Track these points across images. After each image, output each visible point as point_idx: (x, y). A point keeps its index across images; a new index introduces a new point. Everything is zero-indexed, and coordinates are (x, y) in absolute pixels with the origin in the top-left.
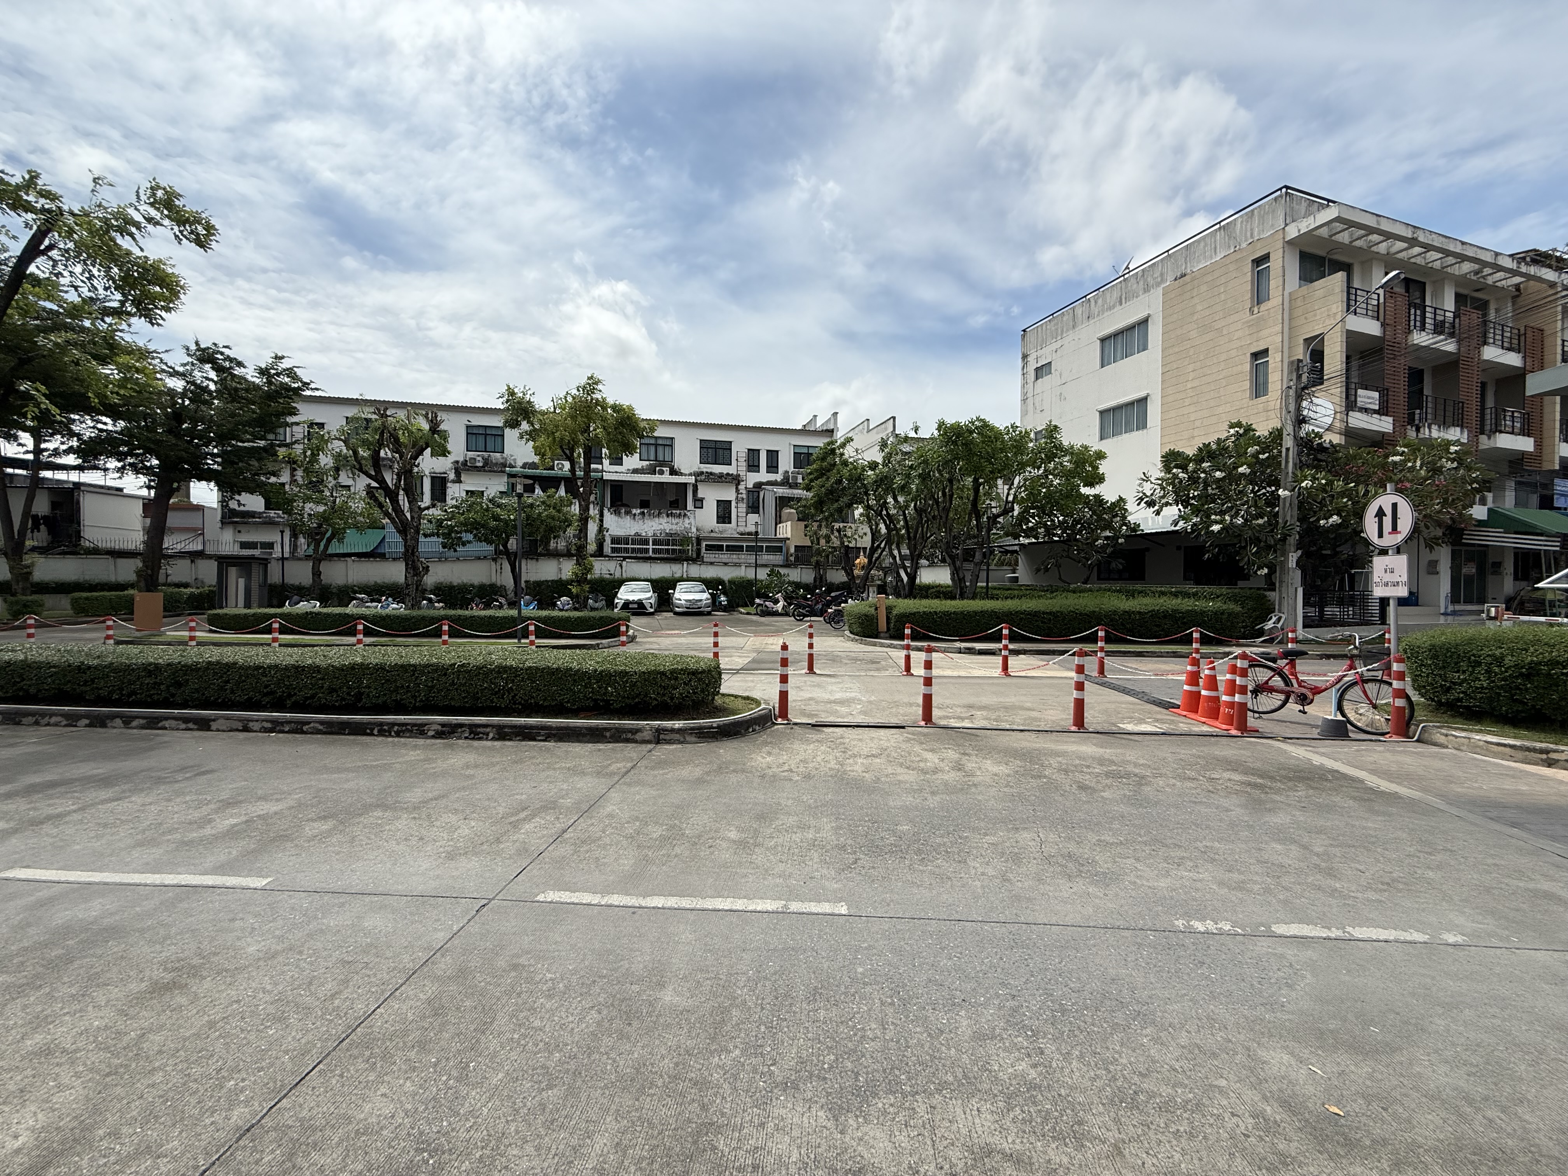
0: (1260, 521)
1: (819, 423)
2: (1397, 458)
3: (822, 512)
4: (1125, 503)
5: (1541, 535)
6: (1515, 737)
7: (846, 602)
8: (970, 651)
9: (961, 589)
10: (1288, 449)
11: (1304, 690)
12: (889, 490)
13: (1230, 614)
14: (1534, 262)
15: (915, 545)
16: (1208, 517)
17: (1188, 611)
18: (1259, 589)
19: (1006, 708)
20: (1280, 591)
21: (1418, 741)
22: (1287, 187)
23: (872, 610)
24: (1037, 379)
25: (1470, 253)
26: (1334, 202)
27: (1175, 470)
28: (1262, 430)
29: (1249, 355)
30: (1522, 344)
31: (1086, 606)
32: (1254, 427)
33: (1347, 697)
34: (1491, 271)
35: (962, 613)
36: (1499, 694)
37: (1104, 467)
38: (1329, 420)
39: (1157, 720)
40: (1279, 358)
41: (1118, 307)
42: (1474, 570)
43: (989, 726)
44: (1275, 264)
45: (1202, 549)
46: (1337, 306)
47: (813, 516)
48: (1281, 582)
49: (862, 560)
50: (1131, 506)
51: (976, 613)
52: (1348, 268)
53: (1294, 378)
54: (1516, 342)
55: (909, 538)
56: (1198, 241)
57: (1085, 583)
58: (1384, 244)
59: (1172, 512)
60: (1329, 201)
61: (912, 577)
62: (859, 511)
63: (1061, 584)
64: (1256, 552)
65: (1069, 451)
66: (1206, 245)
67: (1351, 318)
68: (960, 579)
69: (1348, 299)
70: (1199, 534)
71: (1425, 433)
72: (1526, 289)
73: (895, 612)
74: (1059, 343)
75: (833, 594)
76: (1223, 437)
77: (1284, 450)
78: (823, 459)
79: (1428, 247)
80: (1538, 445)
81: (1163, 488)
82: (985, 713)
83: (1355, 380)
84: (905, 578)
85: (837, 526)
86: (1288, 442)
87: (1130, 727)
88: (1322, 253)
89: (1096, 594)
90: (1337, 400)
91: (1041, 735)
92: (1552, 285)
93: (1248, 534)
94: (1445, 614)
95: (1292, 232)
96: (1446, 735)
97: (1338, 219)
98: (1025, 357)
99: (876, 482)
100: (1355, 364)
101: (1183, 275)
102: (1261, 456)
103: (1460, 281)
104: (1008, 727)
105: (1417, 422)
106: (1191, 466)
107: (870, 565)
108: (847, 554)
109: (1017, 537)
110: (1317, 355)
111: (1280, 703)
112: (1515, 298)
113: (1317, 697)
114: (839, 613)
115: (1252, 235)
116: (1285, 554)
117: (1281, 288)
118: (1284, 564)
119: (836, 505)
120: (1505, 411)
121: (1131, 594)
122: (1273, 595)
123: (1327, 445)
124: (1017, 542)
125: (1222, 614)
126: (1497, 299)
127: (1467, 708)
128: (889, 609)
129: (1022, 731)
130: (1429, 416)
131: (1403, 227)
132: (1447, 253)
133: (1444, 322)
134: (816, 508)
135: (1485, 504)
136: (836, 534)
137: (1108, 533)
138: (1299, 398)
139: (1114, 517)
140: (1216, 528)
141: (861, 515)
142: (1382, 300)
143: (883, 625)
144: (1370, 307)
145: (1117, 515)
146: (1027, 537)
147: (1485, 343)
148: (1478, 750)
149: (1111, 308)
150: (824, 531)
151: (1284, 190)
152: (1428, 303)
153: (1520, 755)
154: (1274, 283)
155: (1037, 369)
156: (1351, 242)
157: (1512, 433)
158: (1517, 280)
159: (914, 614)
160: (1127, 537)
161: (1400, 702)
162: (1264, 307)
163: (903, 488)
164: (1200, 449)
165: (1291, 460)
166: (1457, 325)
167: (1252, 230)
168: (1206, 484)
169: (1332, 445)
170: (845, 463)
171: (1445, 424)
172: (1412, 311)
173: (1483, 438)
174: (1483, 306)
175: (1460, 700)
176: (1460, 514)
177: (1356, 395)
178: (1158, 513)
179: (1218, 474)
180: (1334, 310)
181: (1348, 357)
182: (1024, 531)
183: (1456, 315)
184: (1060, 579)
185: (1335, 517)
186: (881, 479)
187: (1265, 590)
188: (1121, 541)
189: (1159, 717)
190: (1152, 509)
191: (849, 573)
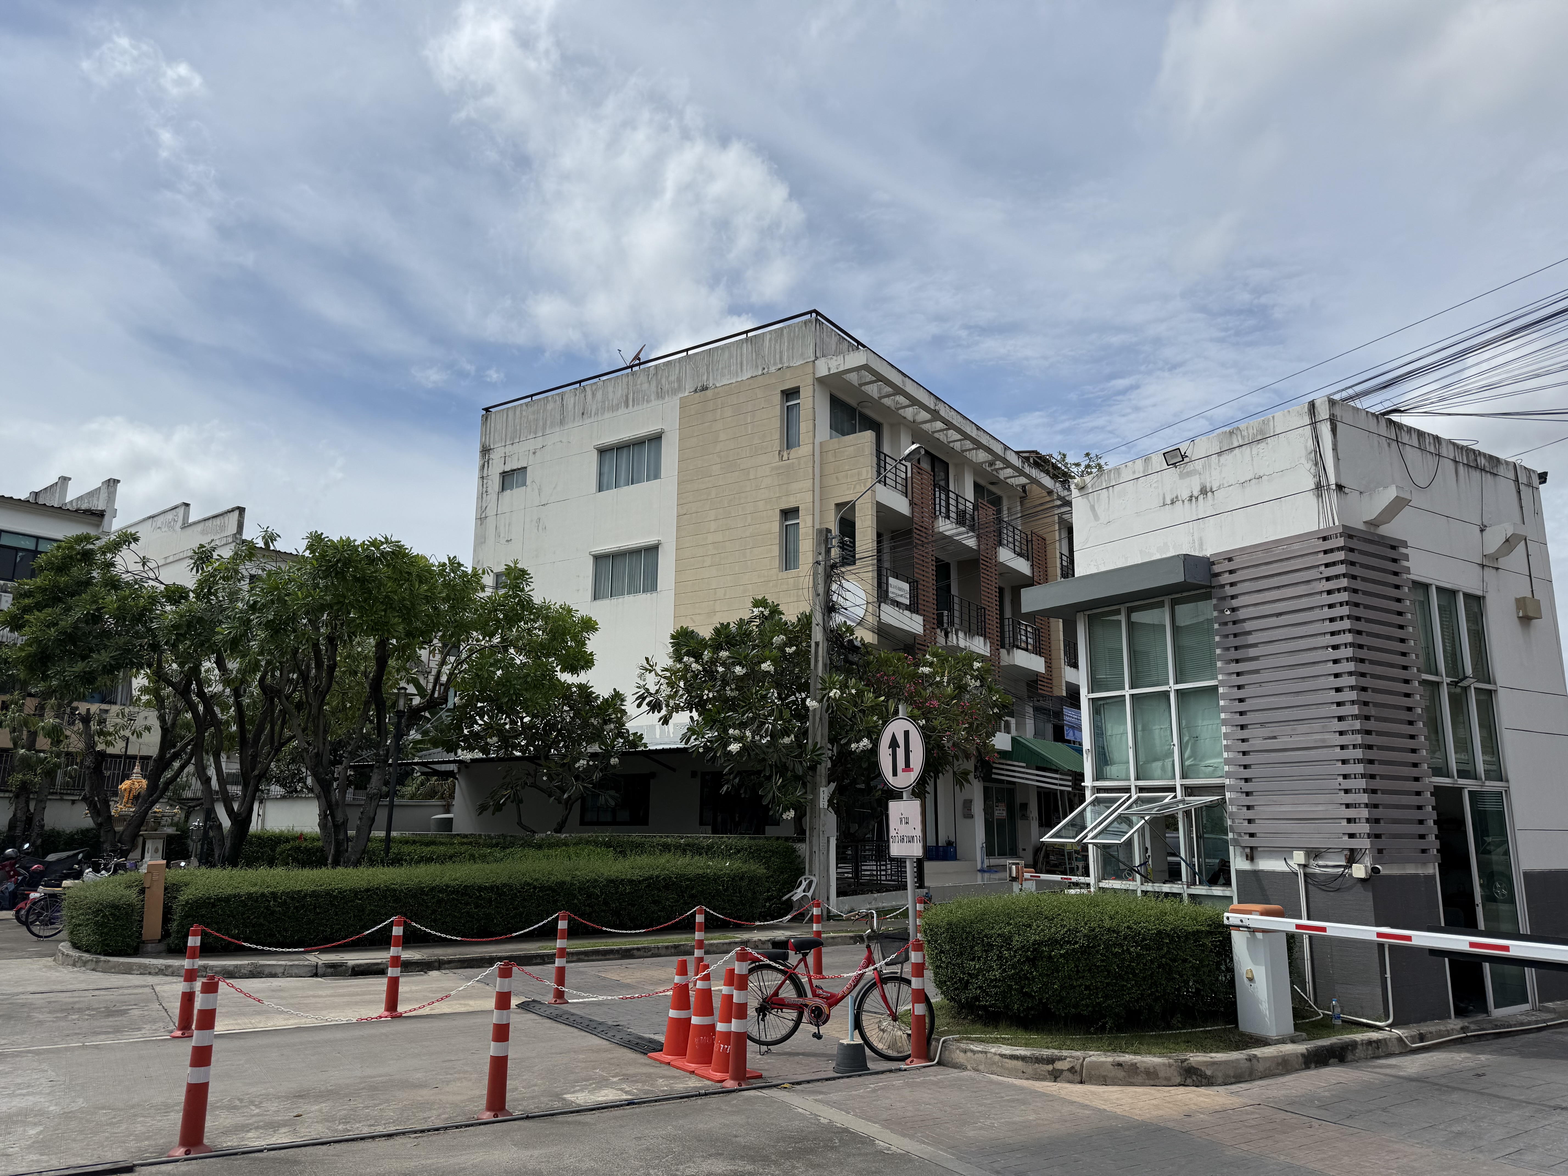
0: (787, 740)
1: (73, 494)
2: (926, 670)
3: (45, 678)
4: (623, 700)
5: (1056, 771)
6: (1026, 1045)
7: (78, 875)
8: (336, 971)
9: (338, 844)
10: (817, 644)
11: (818, 1001)
12: (207, 646)
13: (751, 880)
14: (1036, 465)
15: (255, 757)
16: (725, 731)
17: (699, 877)
18: (787, 839)
19: (373, 1088)
20: (810, 842)
21: (939, 1063)
22: (818, 313)
23: (132, 895)
24: (503, 490)
25: (984, 440)
26: (864, 346)
27: (686, 659)
28: (791, 615)
29: (778, 512)
30: (1030, 553)
31: (550, 873)
32: (781, 608)
33: (866, 1007)
34: (1002, 466)
35: (328, 893)
36: (1010, 986)
37: (594, 643)
38: (861, 612)
39: (626, 1078)
40: (810, 523)
41: (622, 410)
42: (1005, 814)
43: (327, 1135)
44: (806, 400)
45: (717, 778)
46: (868, 472)
47: (24, 684)
48: (812, 829)
49: (137, 782)
50: (630, 706)
51: (356, 893)
52: (876, 427)
53: (823, 551)
54: (1025, 547)
55: (243, 743)
56: (722, 348)
57: (558, 830)
58: (911, 409)
59: (683, 719)
60: (859, 343)
61: (242, 821)
62: (140, 681)
63: (521, 833)
64: (783, 786)
65: (542, 612)
66: (731, 357)
67: (879, 487)
68: (336, 826)
69: (879, 465)
70: (715, 755)
71: (953, 640)
72: (1030, 492)
73: (183, 898)
74: (539, 442)
75: (51, 857)
76: (746, 618)
77: (813, 645)
78: (62, 568)
79: (949, 425)
80: (1049, 665)
81: (671, 684)
82: (325, 1106)
83: (887, 565)
84: (226, 822)
85: (83, 707)
86: (818, 635)
87: (582, 1098)
88: (853, 402)
89: (572, 849)
90: (869, 588)
91: (424, 1139)
92: (1050, 492)
93: (773, 758)
94: (982, 871)
95: (823, 368)
96: (965, 1051)
97: (866, 367)
98: (485, 451)
99: (175, 627)
100: (886, 545)
101: (704, 388)
102: (787, 649)
103: (977, 469)
104: (366, 1131)
105: (945, 625)
106: (707, 655)
107: (154, 792)
108: (97, 770)
109: (451, 748)
110: (847, 526)
111: (791, 1024)
112: (1023, 499)
113: (835, 1011)
114: (53, 900)
115: (781, 359)
116: (815, 791)
117: (811, 434)
118: (814, 802)
119: (80, 666)
120: (1020, 623)
121: (621, 849)
122: (802, 848)
123: (857, 643)
124: (452, 757)
125: (742, 879)
126: (1009, 497)
127: (985, 1008)
128: (171, 890)
129: (390, 1136)
130: (957, 620)
131: (926, 394)
132: (966, 436)
133: (965, 512)
134: (31, 669)
135: (1009, 733)
136: (79, 725)
137: (595, 748)
138: (829, 579)
139: (606, 722)
140: (734, 747)
141: (144, 690)
142: (909, 475)
143: (153, 925)
144: (899, 480)
145: (610, 721)
146: (471, 749)
147: (1000, 544)
148: (994, 1068)
149: (614, 408)
150: (50, 720)
151: (814, 315)
152: (951, 488)
153: (1030, 1068)
154: (804, 427)
155: (504, 475)
156: (880, 398)
157: (1026, 650)
158: (1023, 480)
159: (227, 899)
160: (623, 755)
161: (920, 1009)
162: (794, 453)
163: (235, 644)
164: (717, 631)
165: (820, 659)
166: (976, 518)
167: (781, 352)
168: (725, 683)
169: (863, 644)
170: (114, 584)
171: (970, 632)
172: (937, 494)
173: (1003, 652)
174: (996, 501)
175: (977, 998)
176: (985, 743)
177: (887, 584)
178: (665, 721)
179: (739, 670)
180: (864, 476)
181: (879, 535)
182: (466, 739)
183: (975, 507)
184: (520, 823)
185: (865, 740)
186: (189, 624)
187: (794, 841)
188: (614, 761)
189: (632, 1070)
190: (657, 715)
191: (99, 809)
